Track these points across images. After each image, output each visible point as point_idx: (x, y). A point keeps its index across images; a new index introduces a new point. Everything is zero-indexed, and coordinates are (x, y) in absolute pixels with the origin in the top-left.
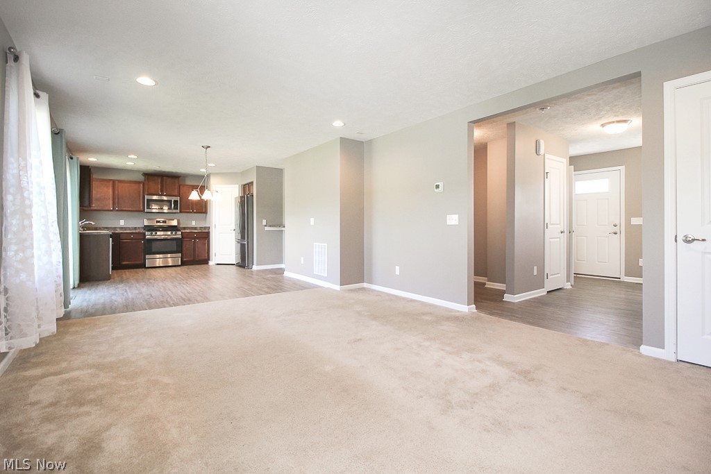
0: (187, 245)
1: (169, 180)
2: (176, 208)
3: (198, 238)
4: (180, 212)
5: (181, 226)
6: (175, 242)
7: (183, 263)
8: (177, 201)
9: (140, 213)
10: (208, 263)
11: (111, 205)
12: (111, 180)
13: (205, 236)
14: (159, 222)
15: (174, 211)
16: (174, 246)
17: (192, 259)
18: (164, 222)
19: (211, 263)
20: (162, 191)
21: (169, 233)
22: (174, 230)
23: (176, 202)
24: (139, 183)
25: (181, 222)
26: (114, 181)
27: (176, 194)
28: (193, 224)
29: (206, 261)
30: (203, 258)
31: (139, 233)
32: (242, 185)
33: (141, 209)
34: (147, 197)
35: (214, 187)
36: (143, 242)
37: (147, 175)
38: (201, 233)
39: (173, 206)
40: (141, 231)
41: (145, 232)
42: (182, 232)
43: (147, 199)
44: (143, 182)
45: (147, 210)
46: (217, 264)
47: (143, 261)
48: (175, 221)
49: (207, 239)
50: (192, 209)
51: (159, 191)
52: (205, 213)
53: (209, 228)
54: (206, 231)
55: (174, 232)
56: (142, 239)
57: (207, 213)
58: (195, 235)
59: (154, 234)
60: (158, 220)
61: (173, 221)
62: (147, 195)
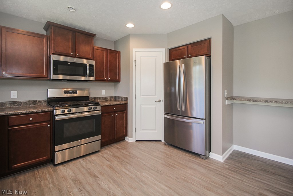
1: (82, 38)
3: (117, 112)
4: (96, 80)
5: (91, 96)
10: (124, 140)
13: (123, 108)
14: (68, 92)
18: (73, 92)
20: (74, 51)
24: (42, 36)
27: (91, 56)
28: (104, 93)
31: (42, 112)
32: (168, 49)
33: (44, 74)
34: (54, 57)
35: (134, 50)
36: (49, 125)
37: (53, 26)
38: (120, 106)
39: (88, 72)
40: (46, 110)
41: (53, 111)
42: (101, 106)
43: (53, 60)
44: (46, 36)
45: (53, 76)
46: (137, 141)
47: (50, 156)
48: (87, 90)
49: (125, 111)
50: (107, 76)
51: (69, 51)
52: (118, 81)
53: (126, 99)
54: (125, 102)
55: (93, 107)
56: (48, 121)
57: (120, 82)
58: (115, 109)
59: (66, 112)
60: (65, 90)
61: (85, 90)
62: (53, 54)
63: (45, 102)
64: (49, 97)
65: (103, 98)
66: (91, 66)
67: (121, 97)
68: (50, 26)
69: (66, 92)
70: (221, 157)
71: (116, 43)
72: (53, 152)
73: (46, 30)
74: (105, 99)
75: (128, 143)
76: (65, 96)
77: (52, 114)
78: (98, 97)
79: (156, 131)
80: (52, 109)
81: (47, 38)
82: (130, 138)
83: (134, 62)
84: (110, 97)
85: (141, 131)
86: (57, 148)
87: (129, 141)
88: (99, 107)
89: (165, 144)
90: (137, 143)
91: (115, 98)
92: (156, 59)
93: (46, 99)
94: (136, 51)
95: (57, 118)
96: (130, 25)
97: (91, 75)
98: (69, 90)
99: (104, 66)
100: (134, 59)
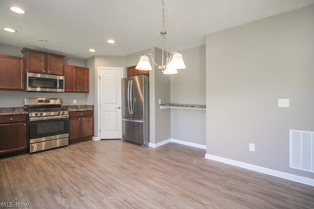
0: (74, 124)
1: (53, 59)
3: (84, 117)
4: (65, 92)
5: (63, 105)
6: (62, 122)
7: (71, 142)
8: (62, 80)
9: (22, 92)
10: (91, 139)
13: (90, 113)
14: (41, 101)
15: (60, 90)
16: (61, 126)
17: (79, 137)
18: (46, 101)
19: (95, 139)
20: (46, 69)
24: (19, 59)
25: (63, 100)
27: (61, 73)
28: (75, 102)
29: (90, 137)
30: (89, 135)
31: (20, 115)
32: (126, 68)
33: (22, 87)
34: (29, 75)
35: (99, 68)
36: (25, 125)
37: (29, 51)
38: (86, 112)
39: (58, 85)
40: (23, 113)
41: (28, 114)
42: (69, 112)
43: (29, 77)
44: (23, 58)
45: (29, 89)
46: (102, 139)
47: (26, 147)
48: (58, 100)
49: (92, 117)
50: (76, 89)
51: (42, 69)
52: (88, 92)
53: (93, 106)
54: (91, 109)
55: (61, 112)
56: (24, 121)
57: (89, 93)
58: (82, 114)
59: (39, 115)
60: (40, 99)
61: (57, 100)
62: (29, 72)
63: (22, 109)
64: (25, 105)
65: (74, 106)
66: (61, 81)
67: (90, 105)
68: (25, 50)
69: (40, 101)
70: (154, 144)
71: (86, 61)
72: (28, 144)
73: (23, 53)
74: (76, 107)
75: (94, 141)
76: (40, 104)
77: (27, 117)
78: (69, 106)
79: (117, 131)
80: (27, 113)
81: (24, 59)
82: (95, 138)
83: (98, 78)
84: (80, 105)
85: (105, 132)
86: (32, 141)
87: (95, 140)
88: (66, 113)
89: (123, 141)
90: (102, 141)
91: (85, 106)
92: (116, 75)
93: (23, 106)
94: (100, 69)
95: (31, 119)
96: (92, 50)
97: (61, 87)
98: (43, 99)
99: (74, 80)
100: (98, 75)
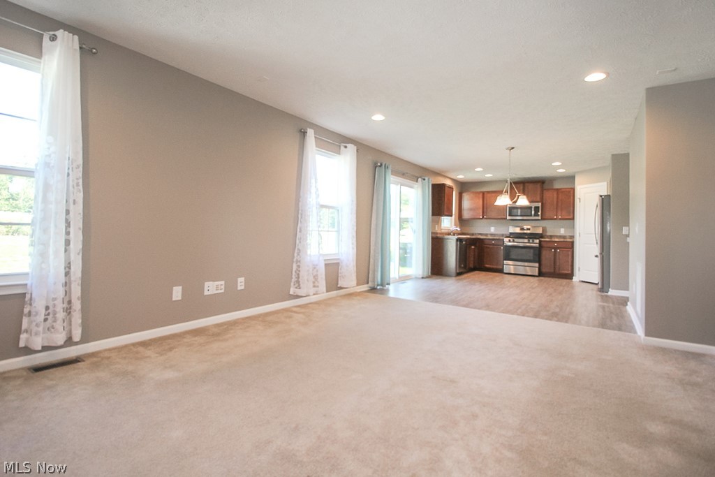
0: (546, 255)
1: (531, 186)
2: (536, 214)
4: (542, 219)
6: (532, 251)
7: (541, 274)
8: (538, 207)
9: (506, 221)
10: (572, 279)
11: (481, 214)
12: (481, 192)
13: (569, 246)
14: (523, 229)
15: (535, 218)
16: (530, 254)
17: (552, 271)
18: (528, 229)
19: (575, 279)
21: (526, 241)
22: (531, 238)
23: (537, 209)
25: (547, 229)
26: (483, 193)
27: (538, 199)
28: (562, 231)
29: (569, 276)
30: (566, 271)
31: (499, 239)
36: (502, 248)
38: (567, 242)
39: (533, 212)
42: (540, 241)
43: (509, 207)
46: (582, 281)
47: (501, 266)
49: (571, 250)
50: (557, 215)
53: (573, 237)
54: (572, 240)
57: (574, 220)
58: (556, 244)
67: (569, 235)
72: (503, 264)
75: (574, 281)
76: (521, 231)
83: (578, 200)
86: (507, 262)
94: (580, 188)
99: (555, 205)
100: (578, 197)
